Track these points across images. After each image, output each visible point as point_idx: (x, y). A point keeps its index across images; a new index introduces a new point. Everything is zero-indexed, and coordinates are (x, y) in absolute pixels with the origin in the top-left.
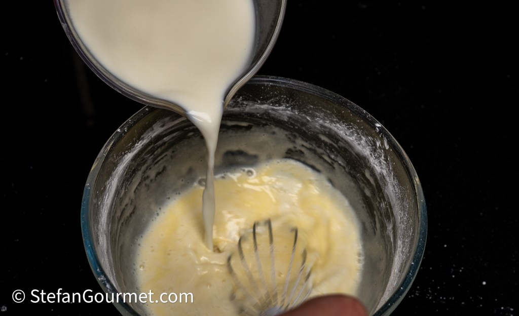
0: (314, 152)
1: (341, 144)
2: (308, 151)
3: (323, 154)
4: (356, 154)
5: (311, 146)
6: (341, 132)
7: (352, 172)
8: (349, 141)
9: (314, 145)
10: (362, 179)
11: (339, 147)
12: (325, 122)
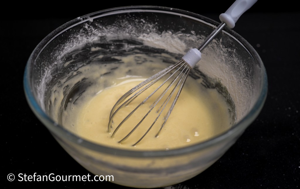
0: (70, 78)
1: (73, 56)
2: (68, 81)
3: (73, 73)
4: (82, 50)
5: (67, 78)
6: (69, 49)
7: (87, 62)
8: (75, 48)
9: (67, 75)
10: (93, 56)
11: (74, 59)
12: (61, 55)
